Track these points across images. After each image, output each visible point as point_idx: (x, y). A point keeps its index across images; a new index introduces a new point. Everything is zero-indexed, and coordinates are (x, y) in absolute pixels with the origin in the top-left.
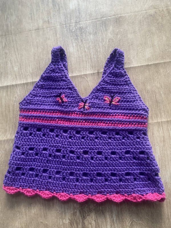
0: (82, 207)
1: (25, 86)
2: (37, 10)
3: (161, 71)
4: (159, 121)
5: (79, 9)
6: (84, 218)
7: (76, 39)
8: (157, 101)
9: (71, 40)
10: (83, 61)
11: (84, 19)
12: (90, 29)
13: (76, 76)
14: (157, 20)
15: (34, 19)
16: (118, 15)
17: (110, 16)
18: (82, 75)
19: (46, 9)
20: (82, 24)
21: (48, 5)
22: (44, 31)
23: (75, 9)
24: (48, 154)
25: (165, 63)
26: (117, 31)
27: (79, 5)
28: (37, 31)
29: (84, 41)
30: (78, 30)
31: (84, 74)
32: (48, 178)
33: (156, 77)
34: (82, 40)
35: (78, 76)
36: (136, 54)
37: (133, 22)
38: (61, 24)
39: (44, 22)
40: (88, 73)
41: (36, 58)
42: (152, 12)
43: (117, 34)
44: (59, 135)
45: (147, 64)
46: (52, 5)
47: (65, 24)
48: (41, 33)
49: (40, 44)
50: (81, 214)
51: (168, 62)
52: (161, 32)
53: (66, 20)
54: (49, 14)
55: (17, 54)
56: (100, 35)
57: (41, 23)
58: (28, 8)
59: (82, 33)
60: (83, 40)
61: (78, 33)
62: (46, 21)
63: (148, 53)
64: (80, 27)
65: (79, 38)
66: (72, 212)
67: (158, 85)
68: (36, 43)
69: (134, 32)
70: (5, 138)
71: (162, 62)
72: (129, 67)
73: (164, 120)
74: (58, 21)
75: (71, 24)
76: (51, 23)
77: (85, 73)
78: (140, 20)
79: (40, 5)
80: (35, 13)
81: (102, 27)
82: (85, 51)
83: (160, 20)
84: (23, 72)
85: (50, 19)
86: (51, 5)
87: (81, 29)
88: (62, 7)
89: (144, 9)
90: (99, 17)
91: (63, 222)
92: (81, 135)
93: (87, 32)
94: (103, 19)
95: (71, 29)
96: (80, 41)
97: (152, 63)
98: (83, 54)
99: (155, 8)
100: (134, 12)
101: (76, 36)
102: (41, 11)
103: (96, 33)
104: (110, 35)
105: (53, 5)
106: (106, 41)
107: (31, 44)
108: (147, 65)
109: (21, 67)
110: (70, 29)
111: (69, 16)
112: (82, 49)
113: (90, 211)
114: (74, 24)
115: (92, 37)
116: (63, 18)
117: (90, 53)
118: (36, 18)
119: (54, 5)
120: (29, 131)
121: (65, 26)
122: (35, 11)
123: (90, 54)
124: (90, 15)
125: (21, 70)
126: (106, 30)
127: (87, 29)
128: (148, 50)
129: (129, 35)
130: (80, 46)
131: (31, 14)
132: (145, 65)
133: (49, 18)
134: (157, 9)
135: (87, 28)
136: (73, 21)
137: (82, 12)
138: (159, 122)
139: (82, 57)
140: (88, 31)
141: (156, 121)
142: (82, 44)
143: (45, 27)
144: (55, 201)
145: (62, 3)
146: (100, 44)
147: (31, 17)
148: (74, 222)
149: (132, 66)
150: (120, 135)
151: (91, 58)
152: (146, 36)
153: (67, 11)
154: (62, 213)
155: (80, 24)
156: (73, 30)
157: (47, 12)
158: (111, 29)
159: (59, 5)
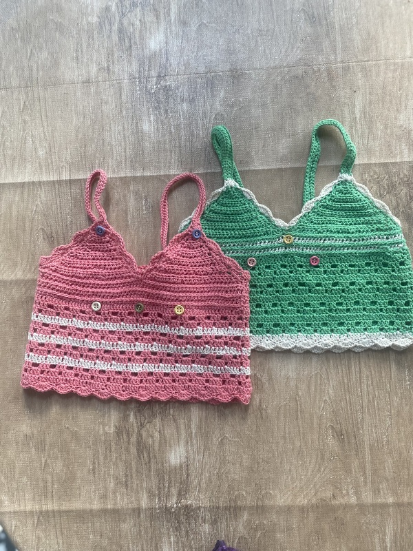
2: (88, 45)
5: (167, 50)
6: (141, 425)
7: (156, 108)
13: (150, 176)
16: (237, 70)
17: (222, 72)
18: (161, 176)
19: (106, 45)
26: (233, 100)
27: (167, 43)
28: (85, 84)
29: (171, 112)
30: (161, 91)
33: (293, 193)
34: (166, 111)
35: (153, 176)
36: (261, 146)
37: (263, 87)
38: (131, 77)
42: (300, 71)
43: (232, 106)
47: (139, 78)
53: (142, 70)
55: (45, 124)
58: (71, 39)
64: (166, 86)
65: (161, 105)
68: (81, 108)
83: (312, 87)
85: (111, 65)
88: (136, 44)
89: (285, 65)
90: (202, 69)
91: (104, 430)
93: (177, 96)
94: (208, 74)
96: (163, 112)
97: (288, 167)
98: (167, 137)
100: (267, 68)
102: (96, 47)
104: (218, 107)
105: (119, 38)
106: (210, 118)
107: (73, 108)
108: (279, 169)
109: (50, 151)
110: (146, 87)
114: (155, 79)
115: (185, 106)
116: (135, 65)
117: (178, 136)
118: (85, 60)
119: (121, 39)
121: (137, 80)
123: (180, 138)
125: (51, 155)
126: (213, 96)
128: (284, 141)
130: (162, 121)
131: (77, 51)
132: (275, 169)
133: (110, 63)
143: (100, 79)
145: (137, 36)
147: (77, 57)
152: (284, 114)
156: (153, 91)
158: (221, 95)
159: (130, 40)
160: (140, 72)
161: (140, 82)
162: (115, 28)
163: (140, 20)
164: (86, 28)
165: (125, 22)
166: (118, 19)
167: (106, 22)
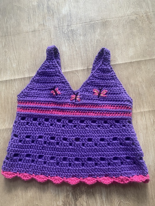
0: (74, 189)
1: (23, 80)
3: (143, 67)
4: (142, 110)
5: (70, 14)
6: (76, 199)
7: (68, 40)
8: (139, 94)
9: (64, 40)
13: (68, 72)
14: (138, 24)
18: (73, 71)
20: (74, 27)
22: (39, 33)
23: (67, 14)
24: (43, 141)
25: (145, 60)
26: (104, 33)
30: (70, 32)
31: (75, 70)
32: (43, 163)
35: (69, 72)
40: (79, 69)
42: (134, 17)
44: (53, 124)
46: (46, 10)
48: (37, 34)
49: (36, 43)
50: (73, 196)
51: (148, 60)
54: (44, 18)
57: (37, 25)
59: (73, 35)
60: (74, 41)
61: (70, 34)
63: (131, 52)
65: (70, 38)
66: (65, 195)
67: (141, 80)
69: (119, 34)
70: (4, 127)
71: (143, 59)
72: (115, 64)
73: (146, 110)
74: (52, 24)
76: (46, 26)
77: (77, 69)
79: (36, 11)
87: (72, 31)
90: (88, 21)
91: (56, 203)
92: (73, 124)
96: (71, 41)
97: (135, 61)
98: (75, 53)
99: (136, 14)
101: (68, 37)
104: (97, 36)
108: (130, 62)
109: (19, 64)
110: (62, 31)
111: (62, 20)
113: (82, 194)
115: (82, 38)
120: (26, 121)
121: (58, 28)
127: (78, 31)
129: (114, 37)
130: (71, 45)
134: (138, 15)
136: (65, 24)
138: (142, 112)
139: (74, 56)
140: (78, 33)
141: (139, 111)
144: (50, 184)
145: (56, 9)
146: (89, 44)
148: (67, 204)
149: (117, 63)
150: (108, 124)
151: (81, 56)
152: (129, 37)
153: (60, 16)
154: (56, 196)
155: (71, 27)
158: (98, 31)
162: (45, 6)
164: (32, 7)
165: (50, 3)
166: (46, 2)
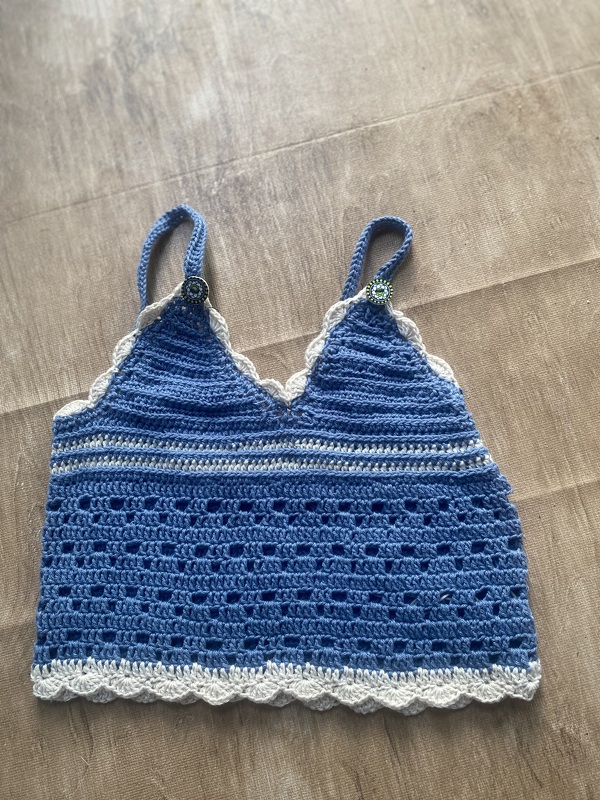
2: (74, 136)
3: (548, 302)
4: (571, 484)
5: (225, 115)
7: (226, 222)
8: (549, 414)
9: (211, 226)
10: (261, 298)
11: (247, 149)
12: (273, 182)
14: (506, 128)
15: (66, 166)
16: (365, 124)
17: (339, 132)
18: (263, 348)
19: (107, 128)
20: (244, 168)
21: (111, 113)
22: (105, 204)
23: (213, 118)
25: (555, 273)
26: (371, 177)
27: (222, 103)
28: (80, 206)
29: (258, 224)
30: (230, 190)
31: (272, 342)
33: (535, 328)
34: (248, 225)
36: (447, 252)
37: (422, 143)
38: (166, 175)
39: (104, 173)
40: (284, 337)
41: (87, 303)
42: (483, 101)
43: (372, 190)
45: (495, 283)
46: (125, 113)
47: (182, 173)
48: (95, 212)
49: (95, 251)
51: (567, 268)
52: (524, 167)
53: (184, 158)
54: (118, 142)
55: (13, 297)
56: (310, 198)
57: (92, 176)
58: (38, 130)
59: (244, 200)
60: (253, 223)
61: (231, 199)
62: (110, 170)
63: (492, 243)
64: (237, 179)
65: (236, 216)
67: (546, 355)
68: (79, 250)
69: (432, 176)
71: (546, 270)
72: (432, 300)
73: (585, 480)
74: (153, 164)
75: (203, 172)
76: (131, 173)
77: (276, 341)
78: (447, 135)
79: (85, 117)
80: (68, 146)
81: (317, 170)
82: (265, 263)
83: (515, 127)
84: (41, 362)
85: (124, 161)
86: (122, 113)
87: (240, 183)
88: (163, 115)
89: (453, 97)
90: (301, 135)
93: (262, 194)
94: (313, 141)
95: (204, 186)
96: (241, 227)
97: (511, 279)
98: (260, 273)
99: (492, 89)
100: (422, 109)
101: (227, 211)
102: (89, 135)
103: (295, 192)
104: (347, 196)
105: (131, 111)
106: (336, 219)
107: (63, 255)
108: (494, 287)
109: (31, 345)
110: (199, 188)
111: (191, 143)
112: (252, 254)
114: (213, 169)
115: (282, 208)
116: (170, 154)
117: (282, 266)
118: (72, 162)
119: (134, 113)
121: (180, 178)
122: (66, 137)
123: (285, 270)
124: (269, 133)
125: (33, 354)
126: (332, 179)
127: (263, 181)
128: (489, 233)
129: (415, 190)
130: (243, 244)
131: (53, 149)
132: (486, 289)
133: (122, 159)
134: (499, 90)
135: (261, 179)
136: (209, 159)
137: (239, 126)
138: (571, 490)
139: (258, 285)
140: (266, 188)
141: (558, 488)
142: (250, 237)
143: (107, 190)
145: (163, 100)
146: (316, 231)
147: (55, 159)
149: (441, 296)
151: (289, 285)
152: (476, 185)
153: (181, 127)
155: (233, 168)
156: (214, 192)
157: (111, 137)
158: (348, 174)
159: (151, 110)
160: (181, 162)
161: (185, 181)
162: (119, 95)
163: (164, 73)
164: (63, 105)
165: (136, 81)
166: (121, 79)
167: (100, 88)
